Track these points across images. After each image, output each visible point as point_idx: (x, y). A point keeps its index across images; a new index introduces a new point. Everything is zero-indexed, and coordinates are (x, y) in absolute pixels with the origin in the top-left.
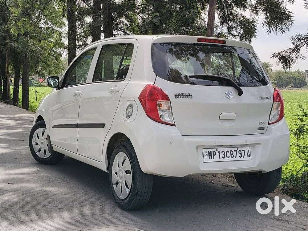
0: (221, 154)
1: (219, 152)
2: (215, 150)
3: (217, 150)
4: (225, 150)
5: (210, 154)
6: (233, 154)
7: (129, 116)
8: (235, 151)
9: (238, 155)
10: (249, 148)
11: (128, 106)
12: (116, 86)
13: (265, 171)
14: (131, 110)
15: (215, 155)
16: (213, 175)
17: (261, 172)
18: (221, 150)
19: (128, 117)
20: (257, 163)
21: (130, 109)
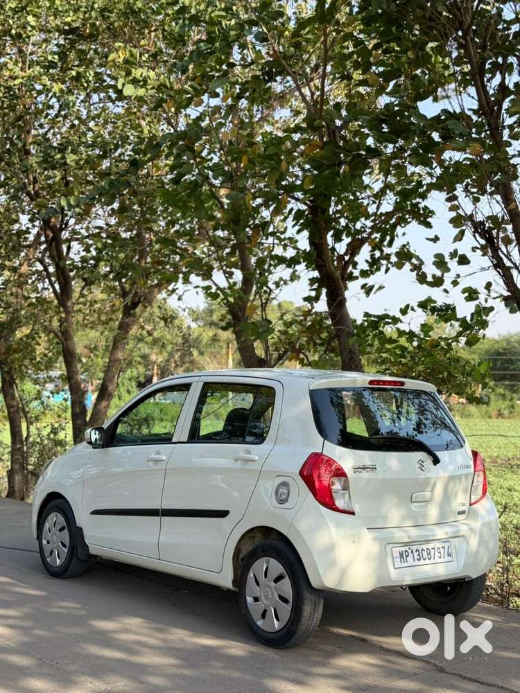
0: (416, 554)
1: (412, 552)
2: (407, 548)
3: (410, 549)
4: (420, 548)
5: (401, 555)
6: (430, 554)
7: (282, 500)
8: (432, 549)
9: (437, 555)
10: (448, 544)
11: (279, 485)
12: (249, 452)
13: (471, 578)
14: (286, 491)
15: (408, 556)
16: (402, 588)
17: (464, 579)
18: (414, 548)
19: (282, 502)
20: (462, 564)
21: (283, 490)
